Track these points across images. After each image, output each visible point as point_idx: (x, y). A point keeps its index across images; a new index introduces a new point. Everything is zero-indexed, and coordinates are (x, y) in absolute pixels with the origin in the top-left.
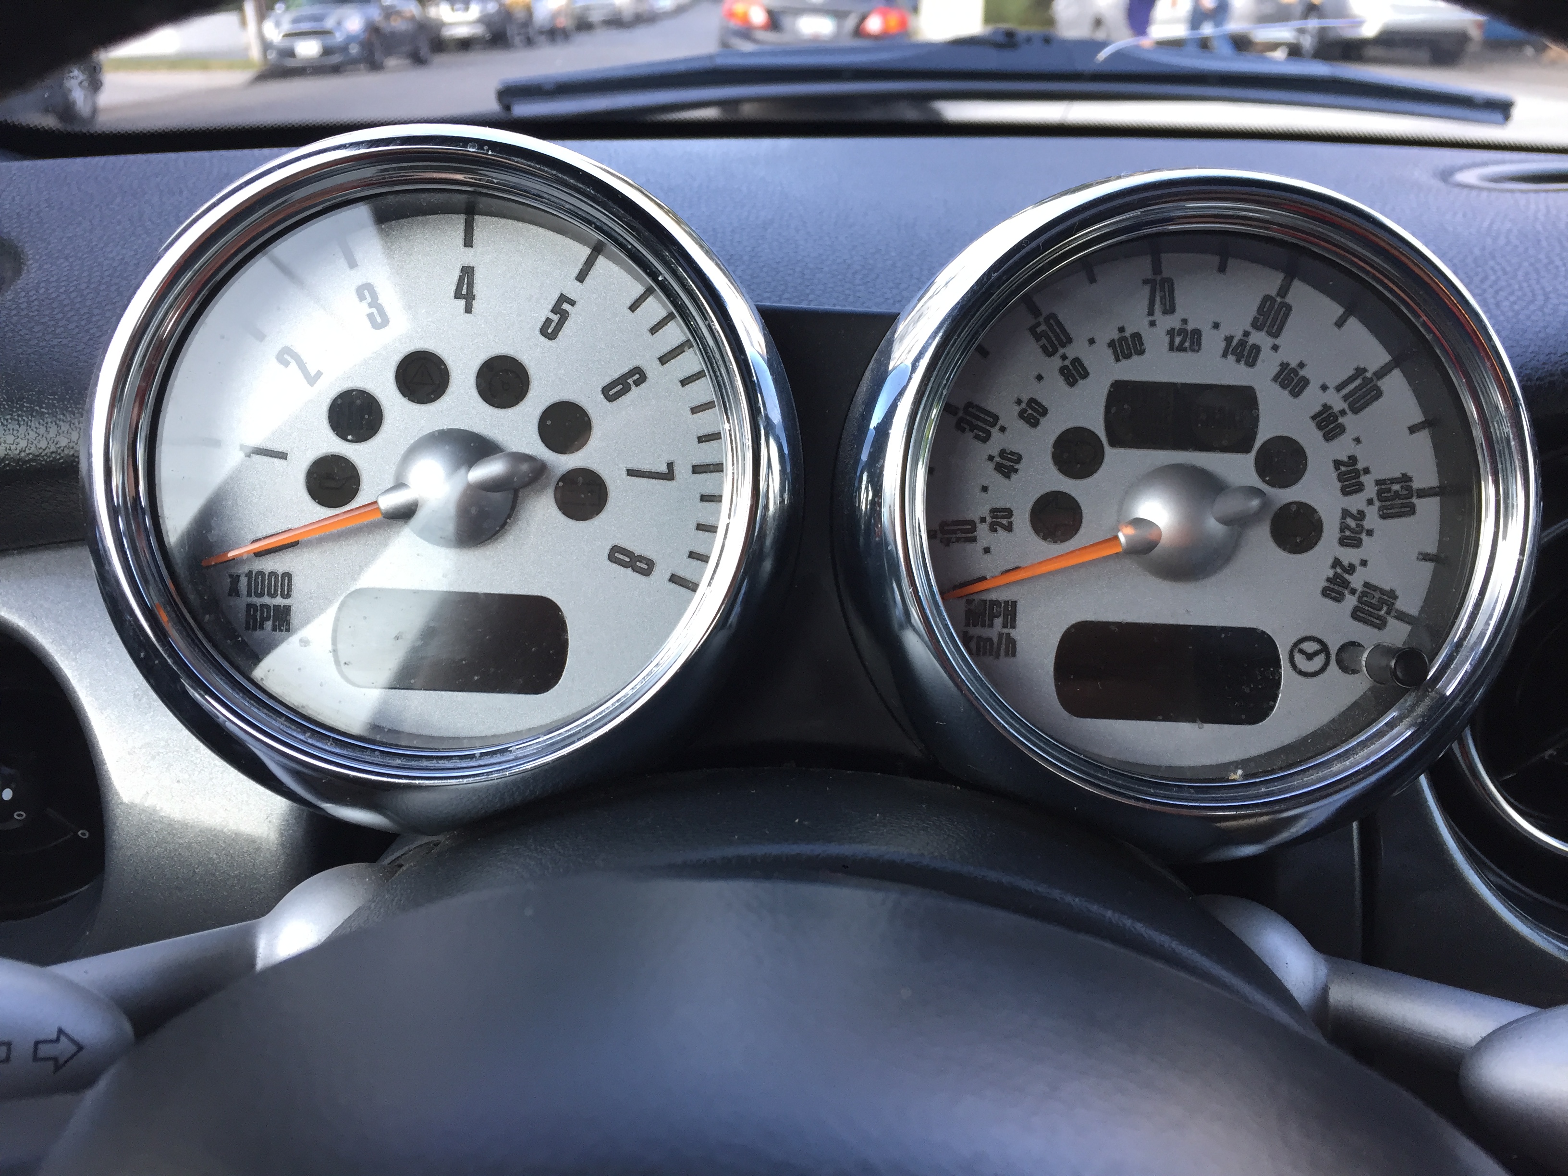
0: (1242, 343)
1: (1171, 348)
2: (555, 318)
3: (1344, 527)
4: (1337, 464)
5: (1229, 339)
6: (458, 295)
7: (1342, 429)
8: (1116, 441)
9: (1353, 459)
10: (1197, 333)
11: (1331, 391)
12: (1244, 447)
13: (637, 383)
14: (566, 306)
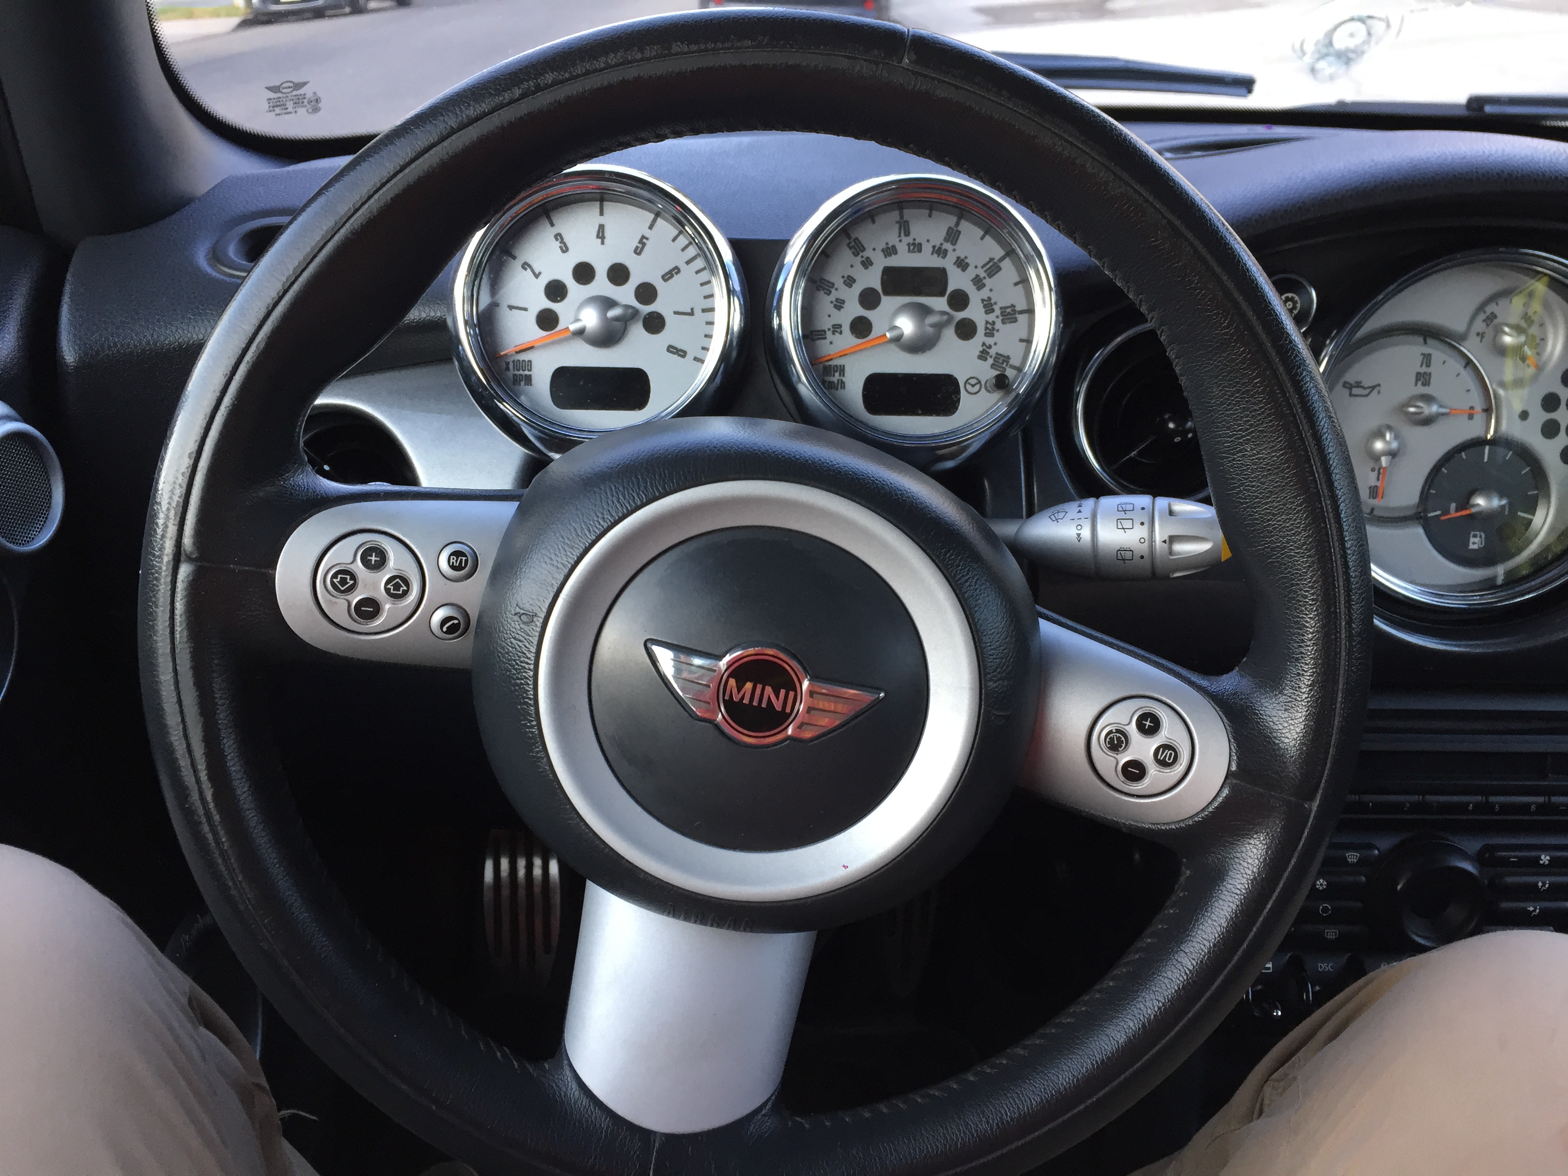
0: (940, 248)
1: (909, 251)
2: (640, 246)
3: (986, 328)
4: (983, 300)
5: (934, 247)
6: (598, 237)
7: (984, 285)
8: (887, 293)
9: (989, 299)
10: (920, 244)
11: (979, 268)
12: (942, 294)
13: (677, 273)
14: (644, 240)
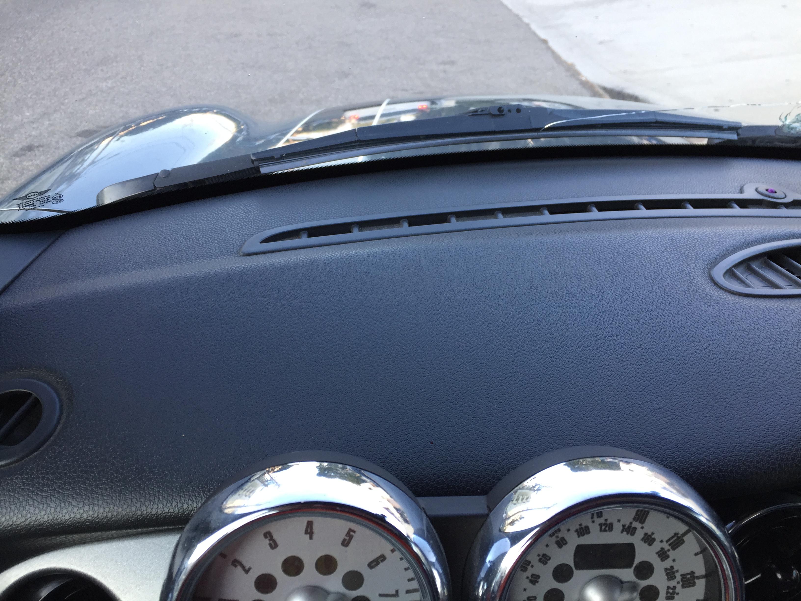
0: (629, 527)
1: (601, 530)
2: (347, 538)
3: (668, 592)
4: (666, 569)
5: (624, 526)
6: (306, 533)
7: (668, 556)
8: (578, 567)
9: (672, 567)
10: (611, 524)
11: (664, 543)
12: (629, 566)
13: (382, 561)
14: (352, 533)
